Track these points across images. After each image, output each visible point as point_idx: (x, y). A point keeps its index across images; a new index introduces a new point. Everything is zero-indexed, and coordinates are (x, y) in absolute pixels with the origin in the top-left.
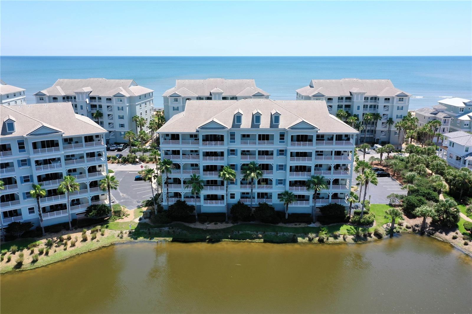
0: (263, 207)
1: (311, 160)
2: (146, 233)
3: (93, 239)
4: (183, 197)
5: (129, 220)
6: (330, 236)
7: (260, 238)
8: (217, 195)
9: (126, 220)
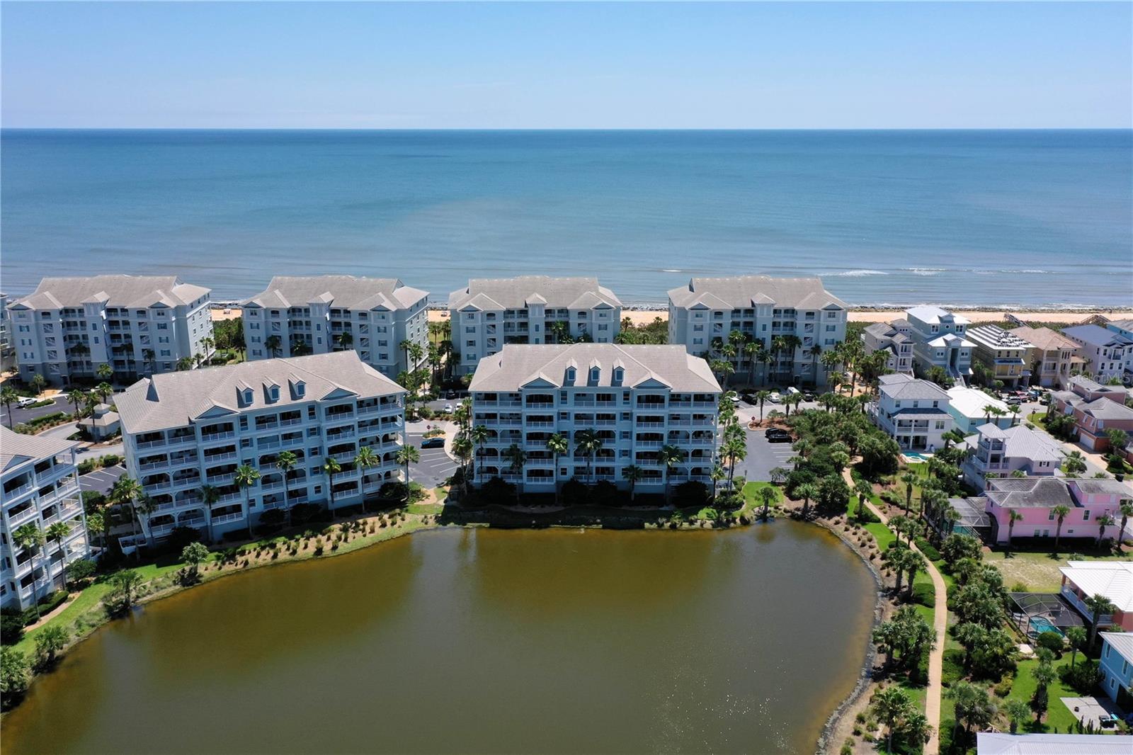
0: (603, 485)
1: (663, 426)
2: (455, 518)
3: (393, 524)
4: (499, 473)
5: (432, 503)
6: (684, 522)
7: (598, 524)
8: (543, 470)
9: (427, 502)
